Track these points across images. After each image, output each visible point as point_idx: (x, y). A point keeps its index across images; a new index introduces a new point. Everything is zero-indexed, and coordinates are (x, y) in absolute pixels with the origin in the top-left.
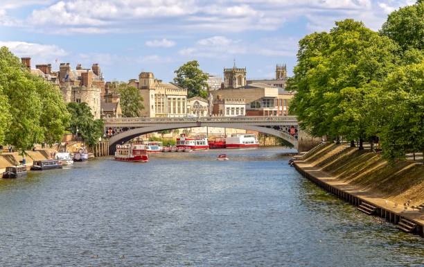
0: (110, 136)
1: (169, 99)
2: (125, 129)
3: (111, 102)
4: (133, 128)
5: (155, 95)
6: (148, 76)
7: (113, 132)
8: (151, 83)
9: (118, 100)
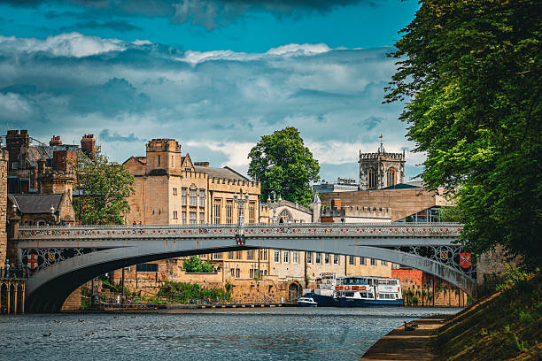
0: (33, 271)
1: (218, 200)
2: (69, 253)
3: (49, 192)
4: (87, 250)
5: (184, 189)
6: (167, 146)
7: (40, 261)
8: (173, 162)
9: (68, 187)
